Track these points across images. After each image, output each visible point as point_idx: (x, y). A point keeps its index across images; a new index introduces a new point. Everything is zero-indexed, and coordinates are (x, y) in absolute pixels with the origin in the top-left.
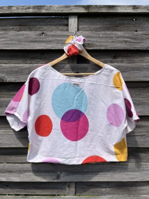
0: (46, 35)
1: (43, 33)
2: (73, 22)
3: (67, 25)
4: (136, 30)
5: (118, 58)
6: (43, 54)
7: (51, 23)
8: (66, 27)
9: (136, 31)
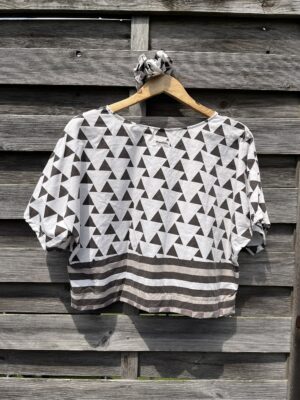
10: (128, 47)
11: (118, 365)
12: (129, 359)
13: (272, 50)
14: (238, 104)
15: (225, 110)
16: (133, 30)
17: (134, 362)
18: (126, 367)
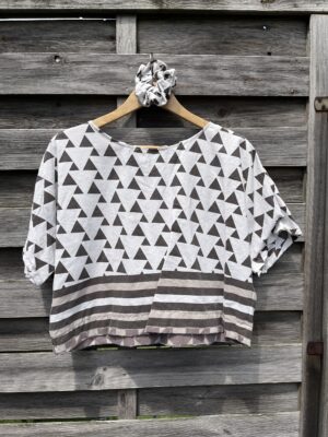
0: (65, 62)
1: (56, 57)
2: (126, 30)
3: (113, 38)
4: (268, 50)
5: (229, 114)
6: (59, 105)
7: (76, 33)
8: (111, 43)
9: (269, 54)
10: (114, 50)
11: (115, 404)
12: (126, 397)
13: (273, 51)
14: (239, 112)
15: (224, 119)
16: (118, 30)
17: (132, 400)
18: (124, 406)
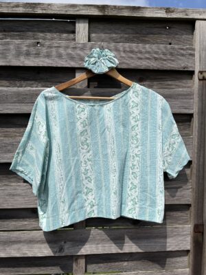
0: (43, 46)
1: (38, 43)
2: (82, 28)
3: (74, 32)
5: (146, 81)
7: (50, 29)
8: (72, 35)
9: (170, 44)
10: (74, 40)
12: (79, 260)
13: (173, 42)
14: (151, 80)
16: (77, 27)
17: (82, 262)
18: (77, 266)
